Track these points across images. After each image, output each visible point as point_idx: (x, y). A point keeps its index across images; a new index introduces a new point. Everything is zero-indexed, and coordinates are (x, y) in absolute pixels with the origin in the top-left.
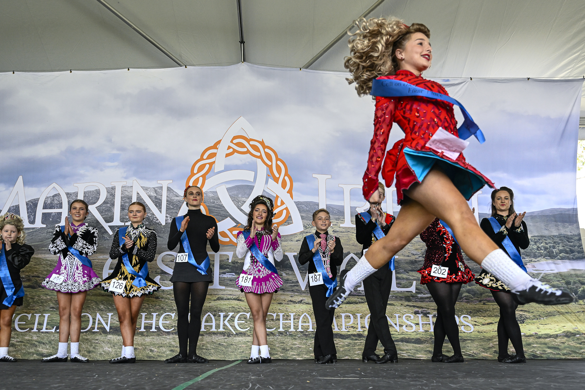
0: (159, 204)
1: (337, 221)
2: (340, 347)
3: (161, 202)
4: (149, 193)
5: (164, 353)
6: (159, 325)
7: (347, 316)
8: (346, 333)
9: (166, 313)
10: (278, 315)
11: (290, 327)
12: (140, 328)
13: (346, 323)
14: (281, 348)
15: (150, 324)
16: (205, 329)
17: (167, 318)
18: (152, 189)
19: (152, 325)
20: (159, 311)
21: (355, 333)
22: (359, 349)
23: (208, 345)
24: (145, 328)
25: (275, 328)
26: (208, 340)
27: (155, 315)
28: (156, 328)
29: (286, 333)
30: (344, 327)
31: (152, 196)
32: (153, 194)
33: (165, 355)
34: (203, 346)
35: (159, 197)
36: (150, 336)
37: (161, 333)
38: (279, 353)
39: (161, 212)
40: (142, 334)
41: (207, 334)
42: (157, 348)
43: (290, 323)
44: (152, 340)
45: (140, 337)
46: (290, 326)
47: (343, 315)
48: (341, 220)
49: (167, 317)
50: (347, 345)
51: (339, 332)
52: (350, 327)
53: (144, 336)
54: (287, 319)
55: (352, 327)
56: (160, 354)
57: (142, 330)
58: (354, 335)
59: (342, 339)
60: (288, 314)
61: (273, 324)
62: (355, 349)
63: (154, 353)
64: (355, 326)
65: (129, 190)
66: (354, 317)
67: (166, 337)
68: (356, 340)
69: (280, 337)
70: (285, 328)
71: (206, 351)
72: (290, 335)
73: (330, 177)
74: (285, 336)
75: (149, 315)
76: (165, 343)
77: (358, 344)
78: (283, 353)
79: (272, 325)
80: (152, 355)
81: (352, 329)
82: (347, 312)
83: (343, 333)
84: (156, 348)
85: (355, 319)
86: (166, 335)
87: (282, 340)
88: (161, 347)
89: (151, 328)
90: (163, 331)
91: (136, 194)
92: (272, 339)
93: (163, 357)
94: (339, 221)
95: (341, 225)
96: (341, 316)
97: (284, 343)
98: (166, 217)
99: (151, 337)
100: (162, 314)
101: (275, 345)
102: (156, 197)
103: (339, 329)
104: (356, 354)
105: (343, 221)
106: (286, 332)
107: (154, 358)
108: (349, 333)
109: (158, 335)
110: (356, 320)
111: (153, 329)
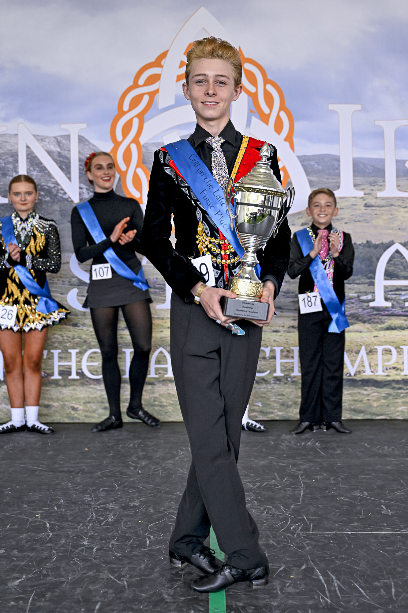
0: (66, 166)
1: (373, 188)
2: (374, 401)
3: (70, 163)
4: (48, 146)
5: (94, 411)
6: (81, 369)
7: (386, 351)
8: (385, 378)
9: (91, 348)
10: (272, 351)
11: (292, 370)
12: (52, 374)
13: (384, 361)
14: (278, 402)
15: (67, 367)
16: (156, 374)
17: (94, 358)
18: (52, 139)
19: (70, 369)
20: (80, 347)
21: (399, 378)
22: (403, 403)
23: (163, 400)
24: (61, 373)
25: (268, 372)
26: (162, 392)
27: (74, 352)
28: (78, 374)
29: (287, 379)
30: (380, 368)
31: (53, 152)
32: (55, 148)
33: (96, 416)
34: (155, 401)
35: (64, 153)
36: (69, 386)
37: (87, 381)
38: (276, 411)
39: (70, 179)
40: (56, 383)
41: (160, 382)
42: (82, 404)
43: (293, 363)
44: (73, 392)
45: (54, 387)
46: (293, 367)
47: (380, 349)
48: (380, 184)
49: (94, 355)
50: (384, 397)
51: (372, 377)
52: (390, 369)
53: (60, 385)
54: (287, 357)
55: (394, 368)
56: (88, 414)
57: (56, 376)
58: (397, 382)
59: (377, 387)
60: (289, 348)
61: (264, 365)
62: (397, 403)
63: (78, 412)
64: (399, 366)
65: (12, 141)
66: (398, 352)
67: (95, 387)
68: (400, 388)
69: (276, 386)
70: (284, 371)
71: (161, 409)
72: (293, 382)
73: (359, 107)
74: (286, 383)
75: (64, 353)
76: (94, 396)
77: (402, 395)
78: (281, 411)
79: (263, 367)
80: (76, 415)
81: (394, 372)
82: (386, 343)
83: (379, 379)
84: (80, 405)
85: (400, 354)
86: (94, 385)
87: (280, 390)
88: (89, 403)
89: (70, 373)
90: (90, 379)
91: (25, 149)
92: (264, 388)
93: (93, 417)
94: (377, 187)
95: (380, 194)
96: (376, 350)
97: (283, 395)
98: (81, 188)
99: (71, 388)
100: (85, 351)
101: (268, 399)
102: (59, 153)
103: (372, 372)
104: (398, 411)
105: (382, 187)
106: (286, 377)
107: (79, 419)
108: (389, 379)
109: (83, 384)
110: (400, 356)
111: (74, 376)
